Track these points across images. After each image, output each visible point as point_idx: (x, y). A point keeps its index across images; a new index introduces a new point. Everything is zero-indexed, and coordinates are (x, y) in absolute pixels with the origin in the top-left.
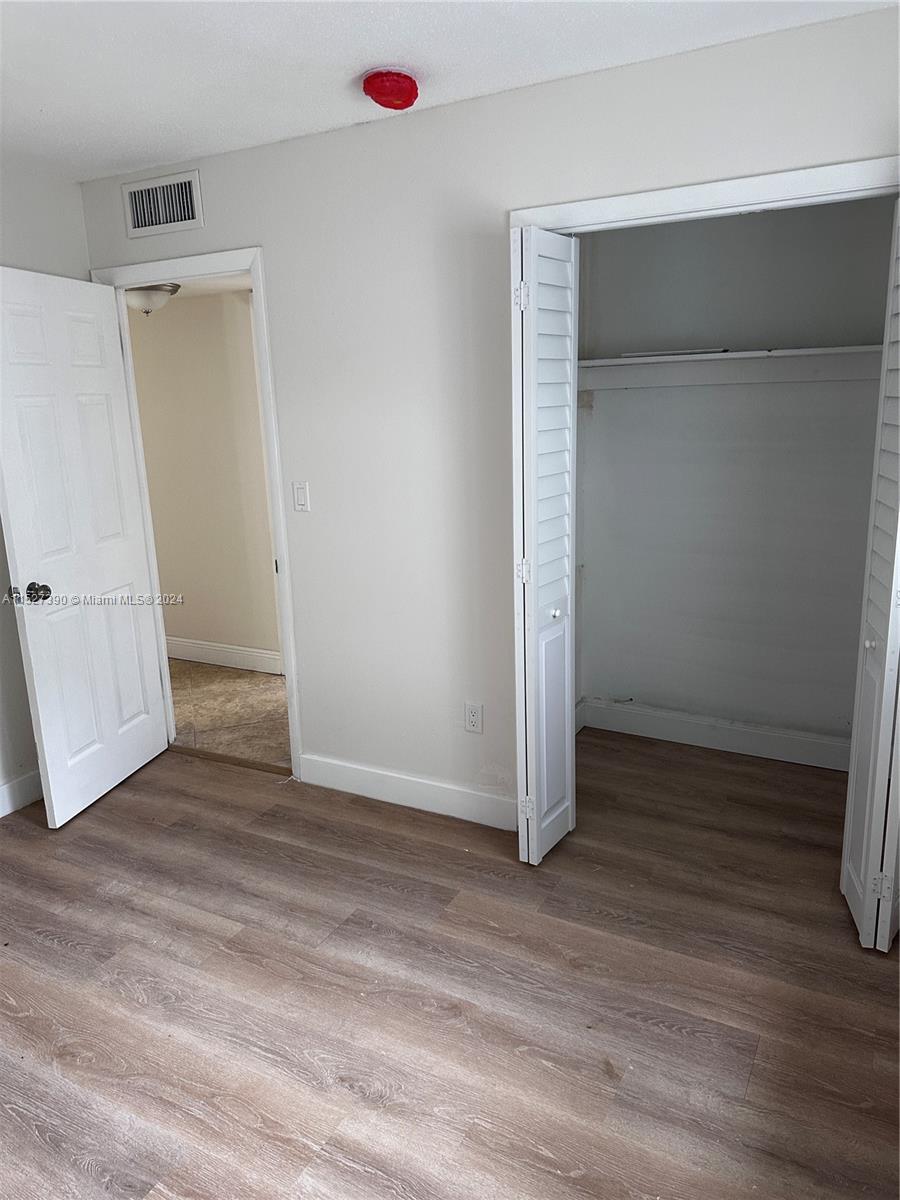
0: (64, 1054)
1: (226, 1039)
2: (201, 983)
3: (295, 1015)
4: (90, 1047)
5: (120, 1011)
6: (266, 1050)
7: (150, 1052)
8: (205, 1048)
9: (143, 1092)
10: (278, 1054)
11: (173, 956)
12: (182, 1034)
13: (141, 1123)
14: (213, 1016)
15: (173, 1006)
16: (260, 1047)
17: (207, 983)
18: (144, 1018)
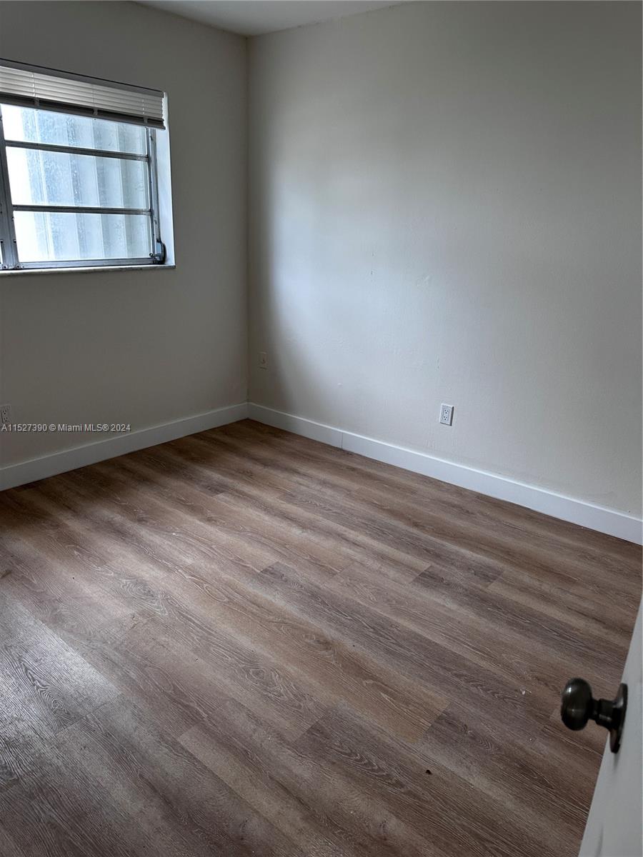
0: (327, 644)
1: (216, 632)
2: (227, 681)
3: (163, 639)
4: (309, 645)
5: (292, 669)
6: (190, 620)
7: (267, 634)
8: (230, 630)
9: (269, 612)
10: (184, 616)
11: (252, 717)
12: (246, 642)
13: (270, 598)
14: (222, 651)
15: (250, 665)
16: (194, 623)
17: (223, 680)
18: (273, 660)
